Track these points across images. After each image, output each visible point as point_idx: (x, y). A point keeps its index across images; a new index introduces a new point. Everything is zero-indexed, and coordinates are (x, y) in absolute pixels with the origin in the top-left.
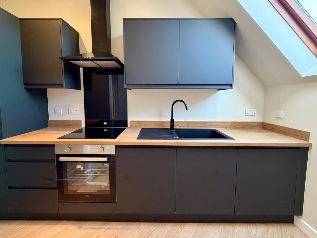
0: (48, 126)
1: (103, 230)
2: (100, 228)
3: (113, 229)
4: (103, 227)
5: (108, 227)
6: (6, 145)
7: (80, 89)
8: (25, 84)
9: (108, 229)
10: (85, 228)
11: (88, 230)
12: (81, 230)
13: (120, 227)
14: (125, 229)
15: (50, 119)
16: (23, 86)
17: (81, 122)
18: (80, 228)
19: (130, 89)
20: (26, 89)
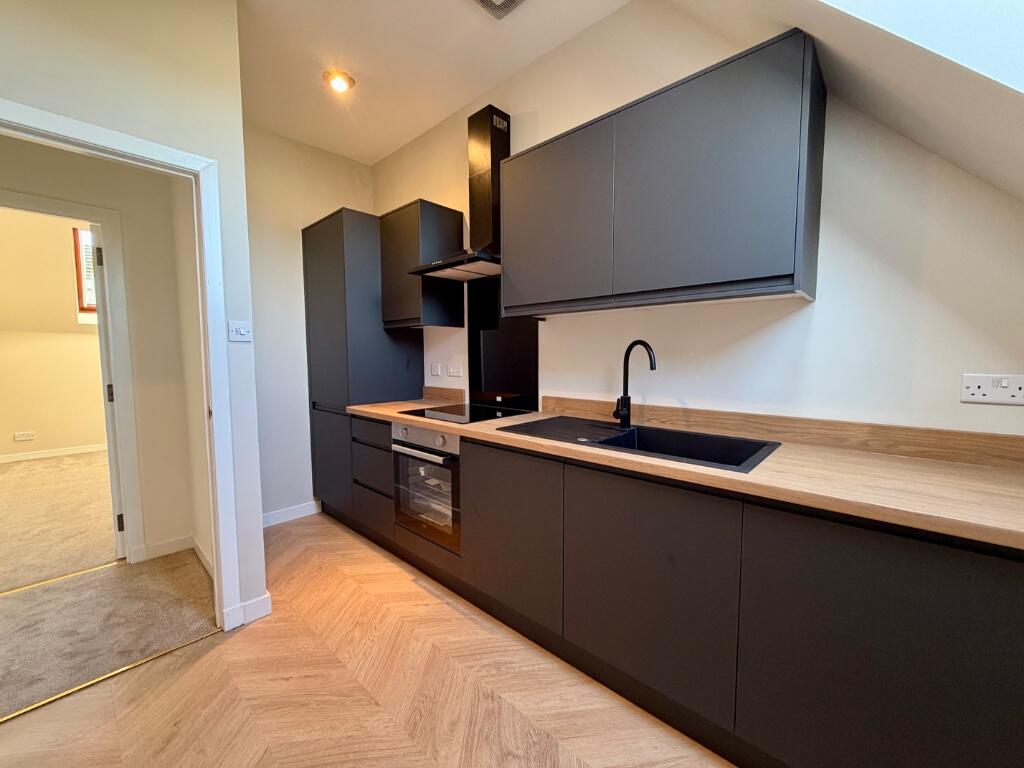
0: (421, 397)
1: (440, 601)
2: (438, 597)
3: (454, 608)
4: (443, 596)
5: (450, 600)
6: (353, 416)
7: (463, 326)
8: (384, 322)
9: (447, 603)
10: (421, 586)
11: (421, 590)
12: (413, 585)
13: (467, 612)
14: (471, 619)
15: (426, 384)
16: (381, 327)
17: (462, 392)
18: (414, 581)
19: (544, 320)
20: (386, 330)
